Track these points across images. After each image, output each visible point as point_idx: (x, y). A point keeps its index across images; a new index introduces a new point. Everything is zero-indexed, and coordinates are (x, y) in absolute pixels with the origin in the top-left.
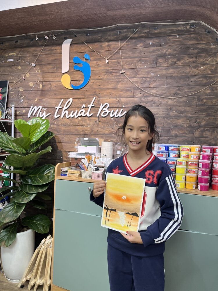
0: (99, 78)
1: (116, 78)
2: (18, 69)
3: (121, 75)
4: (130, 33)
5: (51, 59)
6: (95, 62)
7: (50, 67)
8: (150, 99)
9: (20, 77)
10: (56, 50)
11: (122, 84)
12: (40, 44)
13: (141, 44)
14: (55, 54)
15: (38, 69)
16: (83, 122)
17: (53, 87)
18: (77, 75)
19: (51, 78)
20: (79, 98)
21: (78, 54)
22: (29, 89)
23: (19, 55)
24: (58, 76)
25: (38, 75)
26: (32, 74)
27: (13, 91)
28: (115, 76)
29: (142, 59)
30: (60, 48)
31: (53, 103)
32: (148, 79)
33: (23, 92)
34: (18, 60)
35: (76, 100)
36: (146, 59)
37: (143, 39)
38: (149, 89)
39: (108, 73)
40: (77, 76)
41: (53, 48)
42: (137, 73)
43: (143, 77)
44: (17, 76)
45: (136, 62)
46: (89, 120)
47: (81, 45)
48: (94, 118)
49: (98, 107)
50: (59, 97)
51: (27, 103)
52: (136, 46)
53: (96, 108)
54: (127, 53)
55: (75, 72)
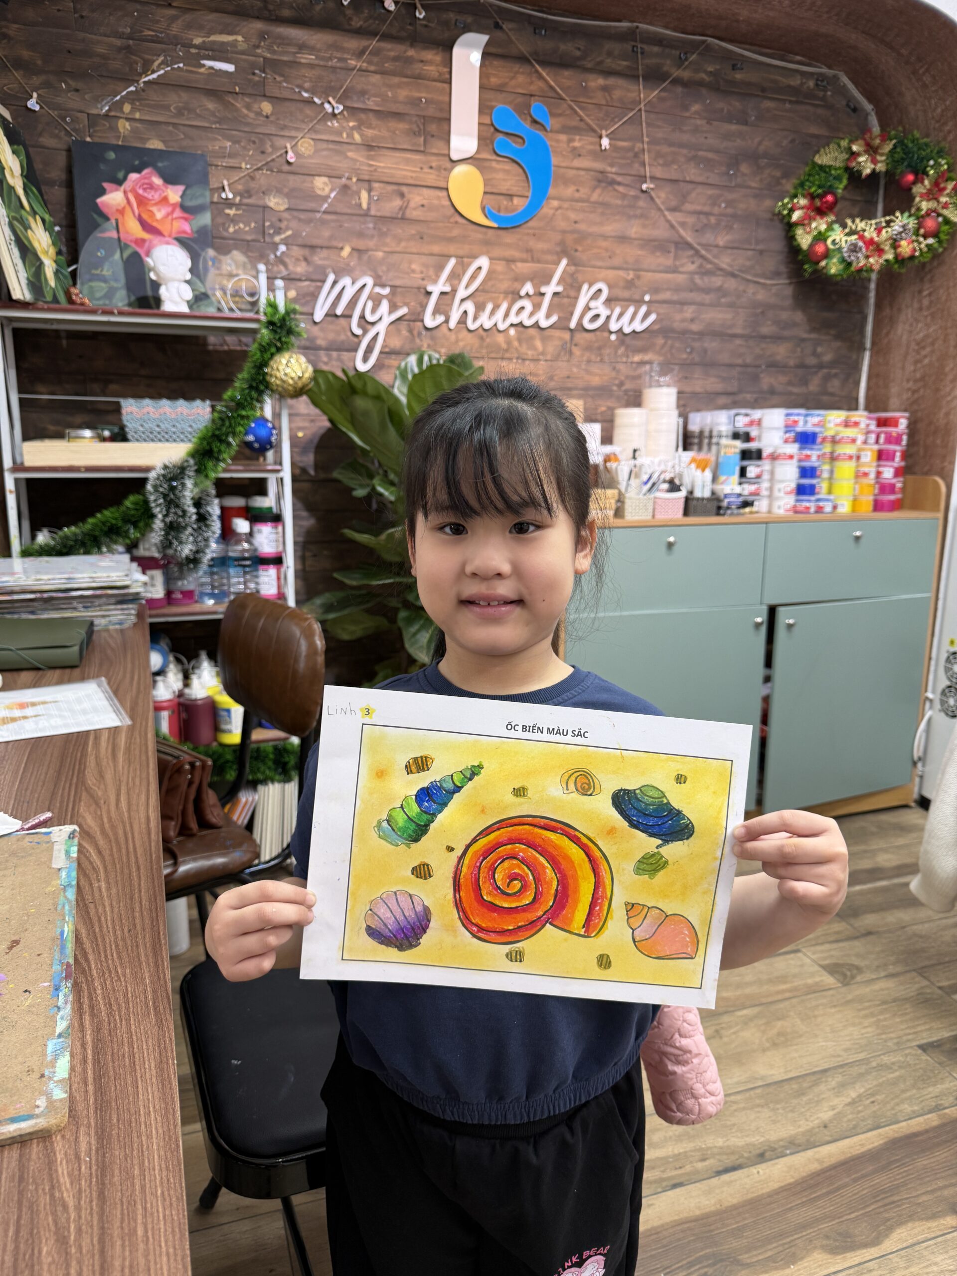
0: (577, 195)
1: (626, 202)
2: (259, 113)
3: (643, 196)
4: (668, 62)
5: (403, 93)
6: (563, 137)
7: (402, 126)
8: (717, 281)
9: (270, 150)
10: (422, 61)
11: (644, 226)
12: (357, 23)
13: (696, 107)
14: (419, 77)
15: (353, 128)
16: (524, 346)
17: (415, 209)
18: (500, 176)
19: (404, 173)
20: (510, 261)
21: (504, 95)
22: (312, 205)
23: (259, 51)
24: (431, 167)
25: (350, 150)
26: (325, 145)
27: (238, 206)
28: (624, 196)
29: (701, 153)
30: (438, 58)
31: (413, 271)
32: (713, 220)
33: (286, 215)
34: (257, 72)
35: (500, 267)
36: (710, 155)
37: (704, 91)
38: (715, 251)
39: (603, 185)
40: (504, 180)
41: (411, 53)
42: (684, 198)
43: (700, 213)
44: (254, 142)
45: (682, 159)
46: (544, 340)
47: (517, 67)
48: (557, 333)
49: (572, 293)
50: (436, 249)
51: (304, 264)
52: (686, 108)
53: (566, 300)
54: (659, 127)
55: (498, 162)
